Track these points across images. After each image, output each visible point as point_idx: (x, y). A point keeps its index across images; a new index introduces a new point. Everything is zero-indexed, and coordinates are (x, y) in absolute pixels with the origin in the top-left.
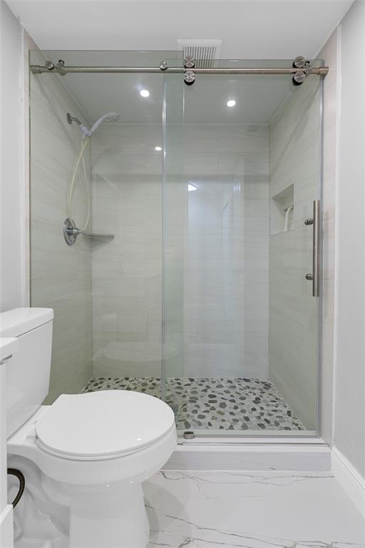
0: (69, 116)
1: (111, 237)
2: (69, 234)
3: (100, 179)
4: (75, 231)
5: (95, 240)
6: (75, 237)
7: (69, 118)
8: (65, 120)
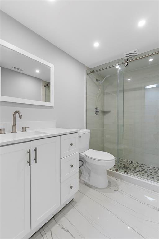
0: (97, 79)
1: (110, 112)
2: (96, 112)
3: (108, 94)
4: (98, 111)
5: (105, 113)
6: (98, 112)
7: (97, 80)
8: (95, 81)
